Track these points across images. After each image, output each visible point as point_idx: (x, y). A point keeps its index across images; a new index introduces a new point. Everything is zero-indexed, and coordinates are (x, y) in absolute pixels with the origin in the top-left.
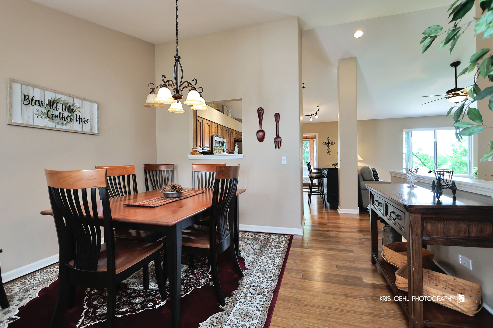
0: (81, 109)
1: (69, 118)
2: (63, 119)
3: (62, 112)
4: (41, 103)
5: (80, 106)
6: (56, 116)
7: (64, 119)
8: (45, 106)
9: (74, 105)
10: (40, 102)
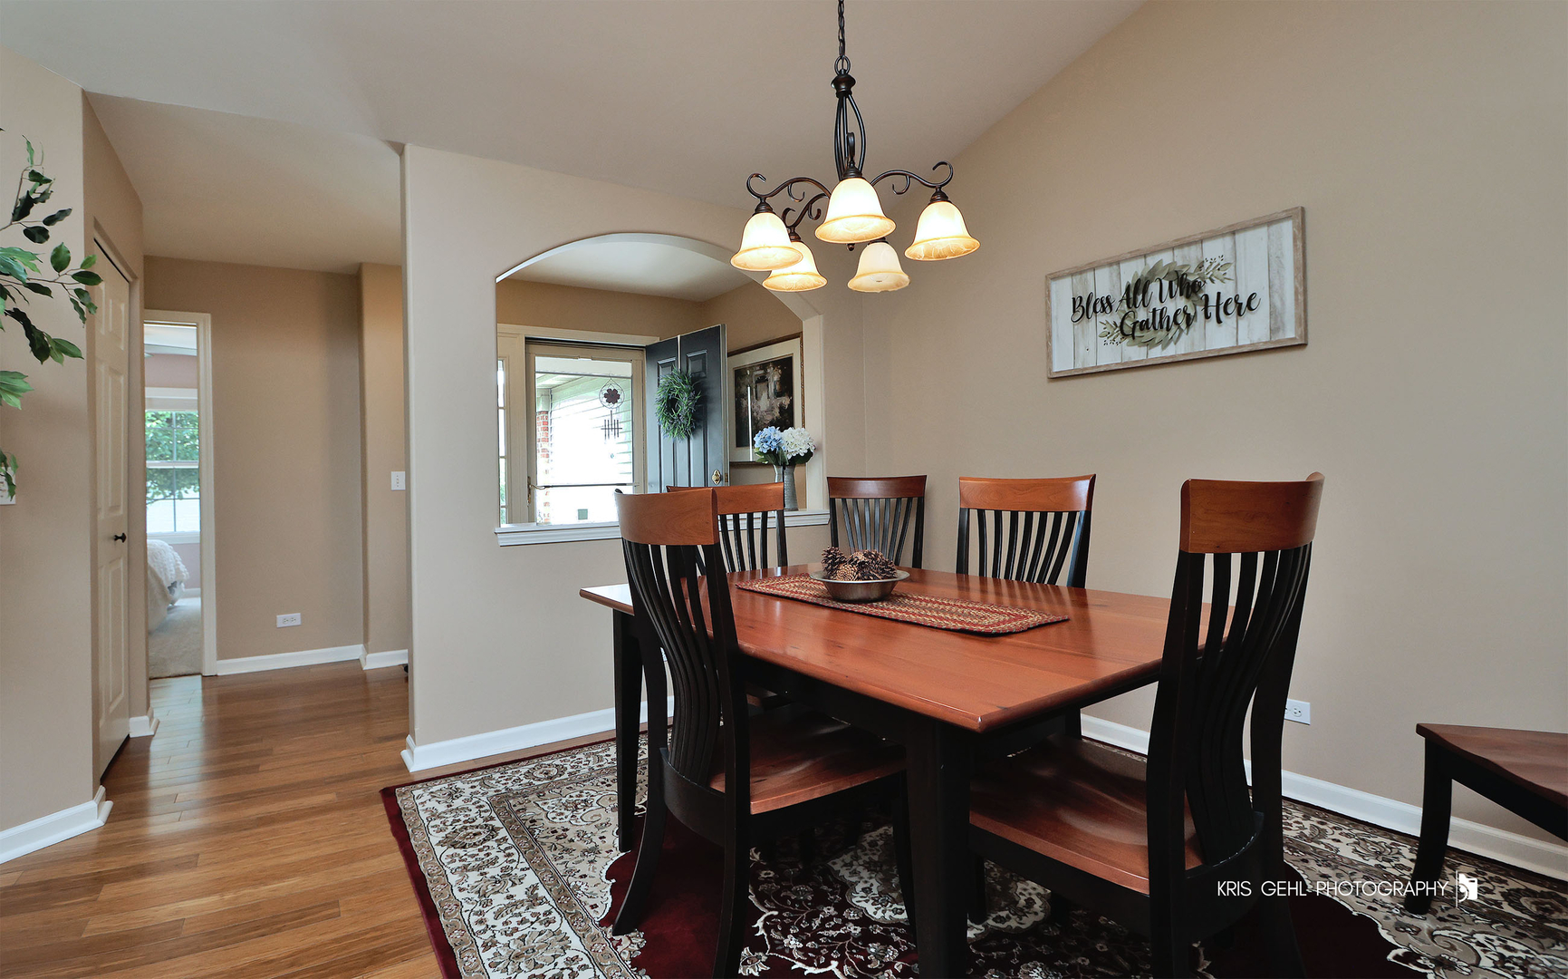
0: (1232, 267)
1: (1181, 319)
2: (1162, 327)
3: (1159, 307)
4: (1107, 304)
5: (1228, 258)
6: (1144, 326)
7: (1165, 326)
8: (1116, 305)
9: (1207, 265)
10: (1105, 302)
